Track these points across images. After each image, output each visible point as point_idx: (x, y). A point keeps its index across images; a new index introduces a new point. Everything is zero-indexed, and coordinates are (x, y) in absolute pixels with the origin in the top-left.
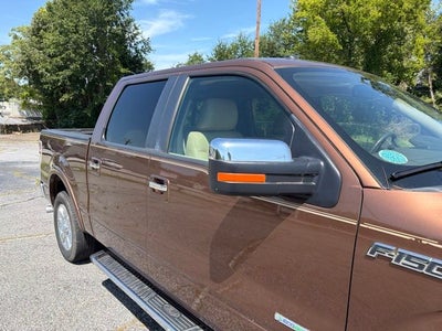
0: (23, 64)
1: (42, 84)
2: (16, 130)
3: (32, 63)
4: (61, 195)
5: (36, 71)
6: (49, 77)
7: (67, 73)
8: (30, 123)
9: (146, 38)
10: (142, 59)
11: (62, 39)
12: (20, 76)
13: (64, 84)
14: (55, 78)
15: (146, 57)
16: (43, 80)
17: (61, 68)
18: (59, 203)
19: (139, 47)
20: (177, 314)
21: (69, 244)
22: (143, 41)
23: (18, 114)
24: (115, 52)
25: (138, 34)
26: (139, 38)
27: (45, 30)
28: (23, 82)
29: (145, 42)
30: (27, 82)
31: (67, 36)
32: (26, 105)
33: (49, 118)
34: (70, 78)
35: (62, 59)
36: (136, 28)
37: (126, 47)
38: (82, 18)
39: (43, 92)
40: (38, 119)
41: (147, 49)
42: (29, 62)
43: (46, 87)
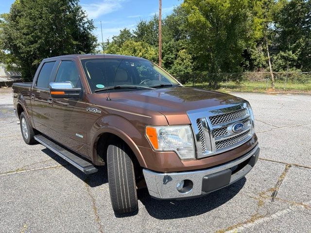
0: (6, 40)
1: (20, 54)
2: (4, 86)
3: (12, 40)
4: (22, 113)
5: (15, 45)
6: (24, 49)
7: (37, 45)
8: (13, 80)
9: (90, 20)
10: (89, 34)
11: (31, 23)
12: (5, 48)
13: (35, 53)
14: (28, 49)
15: (91, 33)
16: (20, 51)
17: (32, 43)
18: (22, 117)
19: (86, 26)
20: (60, 148)
21: (27, 136)
22: (88, 22)
23: (4, 74)
24: (69, 30)
25: (84, 17)
26: (85, 20)
27: (20, 16)
28: (7, 52)
29: (90, 22)
30: (9, 52)
31: (35, 20)
32: (9, 68)
33: (26, 77)
34: (39, 49)
35: (32, 36)
36: (83, 13)
37: (77, 26)
38: (44, 9)
39: (21, 58)
40: (19, 77)
41: (91, 27)
42: (10, 39)
43: (22, 55)
